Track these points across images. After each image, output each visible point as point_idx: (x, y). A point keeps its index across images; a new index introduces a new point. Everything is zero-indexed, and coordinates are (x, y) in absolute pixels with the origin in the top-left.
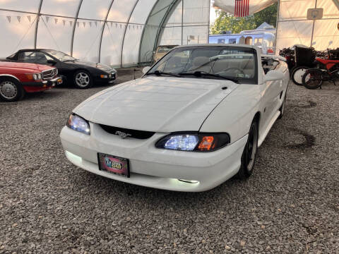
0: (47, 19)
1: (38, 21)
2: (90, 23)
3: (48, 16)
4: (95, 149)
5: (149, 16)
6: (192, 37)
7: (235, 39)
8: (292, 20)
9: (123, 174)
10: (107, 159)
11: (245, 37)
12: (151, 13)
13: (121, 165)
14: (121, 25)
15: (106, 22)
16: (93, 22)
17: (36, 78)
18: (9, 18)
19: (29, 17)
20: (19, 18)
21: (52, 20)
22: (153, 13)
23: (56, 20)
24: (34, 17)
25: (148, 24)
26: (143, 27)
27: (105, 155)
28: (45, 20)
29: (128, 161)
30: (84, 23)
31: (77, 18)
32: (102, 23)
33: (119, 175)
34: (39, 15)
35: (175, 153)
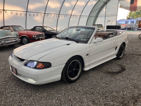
0: (48, 15)
1: (44, 16)
2: (65, 16)
3: (48, 14)
5: (91, 12)
6: (109, 21)
7: (134, 21)
11: (139, 20)
12: (91, 11)
14: (78, 17)
15: (71, 15)
16: (66, 16)
17: (34, 37)
18: (34, 15)
19: (41, 15)
20: (37, 15)
21: (50, 15)
22: (92, 11)
23: (51, 15)
24: (43, 15)
25: (90, 15)
26: (88, 17)
28: (47, 15)
30: (62, 16)
31: (59, 14)
32: (70, 16)
34: (45, 13)
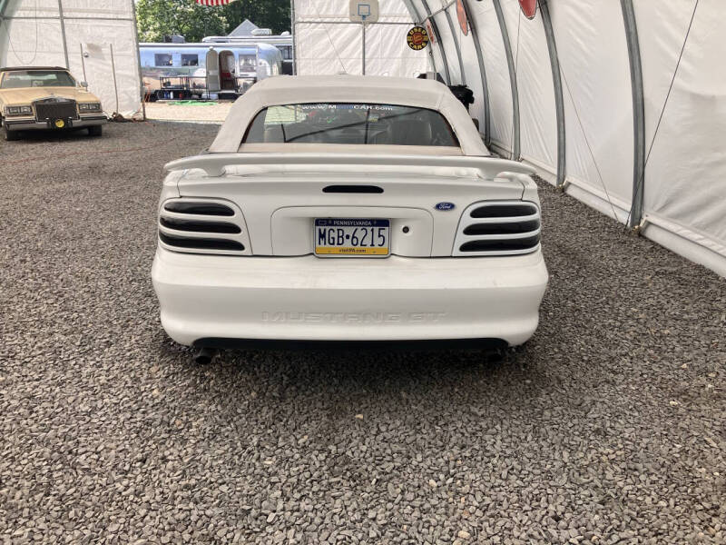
6: (94, 48)
11: (218, 51)
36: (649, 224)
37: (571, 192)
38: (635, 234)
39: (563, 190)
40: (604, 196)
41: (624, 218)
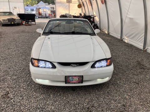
4: (63, 75)
6: (15, 8)
8: (61, 3)
9: (79, 83)
10: (71, 78)
11: (38, 8)
13: (79, 79)
27: (69, 76)
29: (82, 76)
33: (77, 83)
35: (101, 69)
36: (123, 38)
37: (110, 34)
38: (121, 40)
39: (109, 34)
40: (116, 34)
41: (119, 38)
